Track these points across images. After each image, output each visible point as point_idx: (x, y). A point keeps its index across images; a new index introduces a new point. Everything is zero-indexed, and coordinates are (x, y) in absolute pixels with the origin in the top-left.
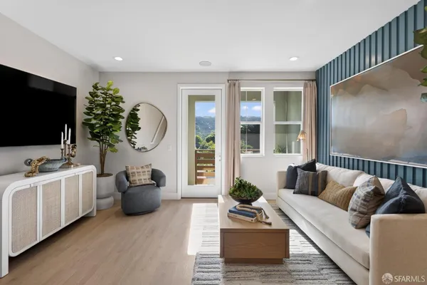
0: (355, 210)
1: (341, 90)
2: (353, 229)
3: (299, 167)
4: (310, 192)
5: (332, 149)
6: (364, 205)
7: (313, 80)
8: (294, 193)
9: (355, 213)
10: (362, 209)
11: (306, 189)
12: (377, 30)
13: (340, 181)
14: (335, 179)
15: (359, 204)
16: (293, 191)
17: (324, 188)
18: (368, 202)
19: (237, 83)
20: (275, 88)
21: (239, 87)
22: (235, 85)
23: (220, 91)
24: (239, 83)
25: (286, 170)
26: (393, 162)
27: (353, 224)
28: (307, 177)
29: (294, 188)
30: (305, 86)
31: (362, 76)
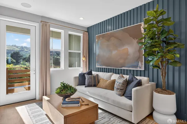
0: (118, 89)
1: (101, 38)
2: (120, 97)
3: (85, 73)
4: (93, 85)
5: (97, 64)
6: (122, 86)
7: (86, 31)
8: (85, 87)
9: (119, 90)
10: (121, 88)
11: (91, 84)
12: (116, 15)
13: (105, 78)
14: (102, 78)
15: (120, 86)
16: (84, 86)
17: (99, 82)
18: (124, 84)
19: (48, 24)
20: (69, 32)
21: (49, 27)
22: (46, 25)
23: (34, 27)
24: (49, 25)
25: (78, 76)
26: (123, 68)
27: (119, 95)
28: (91, 78)
29: (85, 85)
30: (84, 34)
31: (111, 33)
